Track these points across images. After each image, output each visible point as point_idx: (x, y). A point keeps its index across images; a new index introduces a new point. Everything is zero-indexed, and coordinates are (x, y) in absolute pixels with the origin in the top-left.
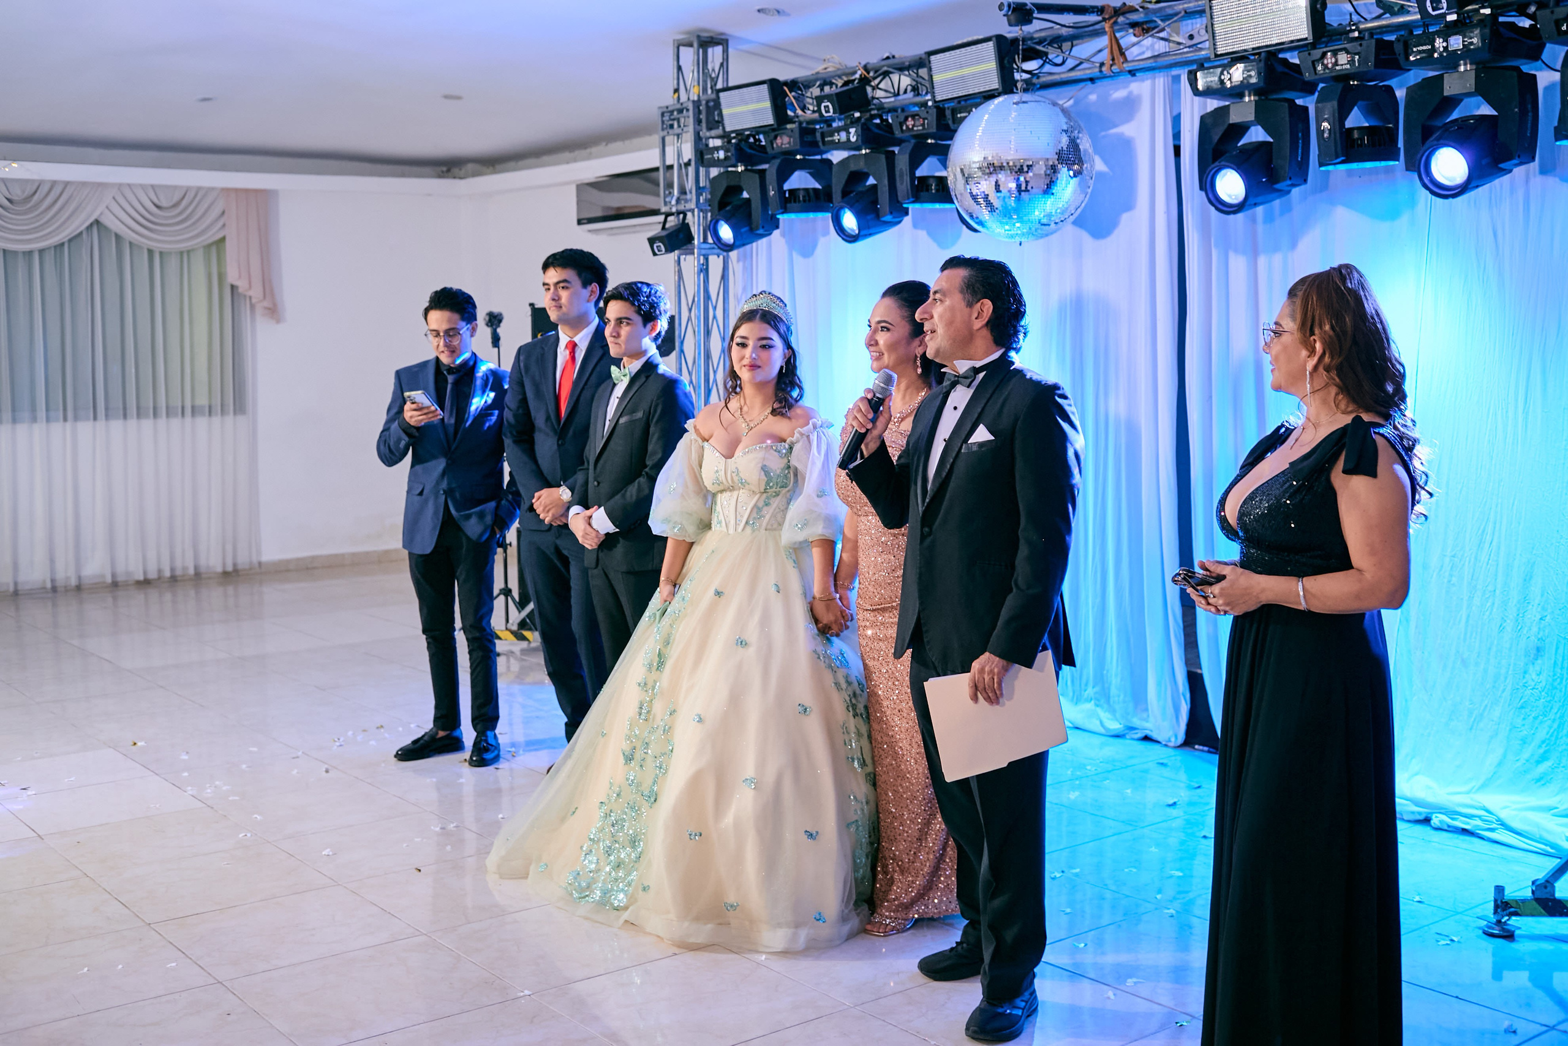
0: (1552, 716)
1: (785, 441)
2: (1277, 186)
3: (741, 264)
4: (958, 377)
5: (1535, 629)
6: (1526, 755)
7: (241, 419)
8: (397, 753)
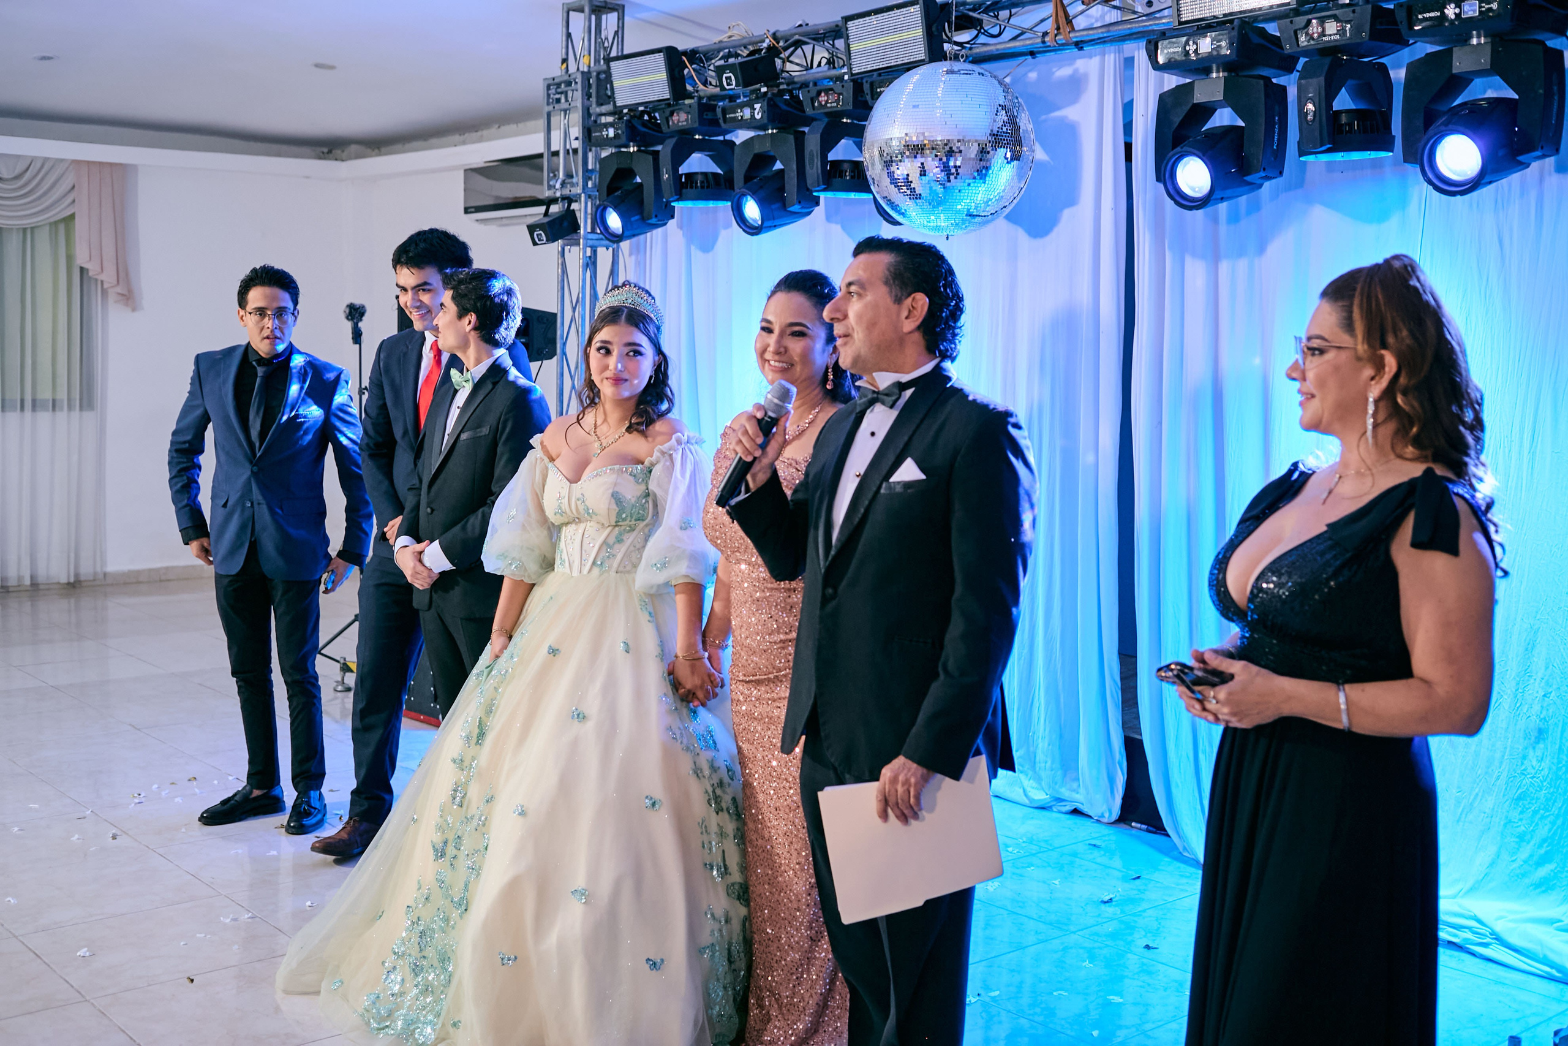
0: (1555, 810)
1: (643, 463)
2: (1248, 178)
3: (633, 257)
4: (878, 393)
5: (1536, 708)
6: (1524, 854)
7: (87, 415)
8: (202, 815)
